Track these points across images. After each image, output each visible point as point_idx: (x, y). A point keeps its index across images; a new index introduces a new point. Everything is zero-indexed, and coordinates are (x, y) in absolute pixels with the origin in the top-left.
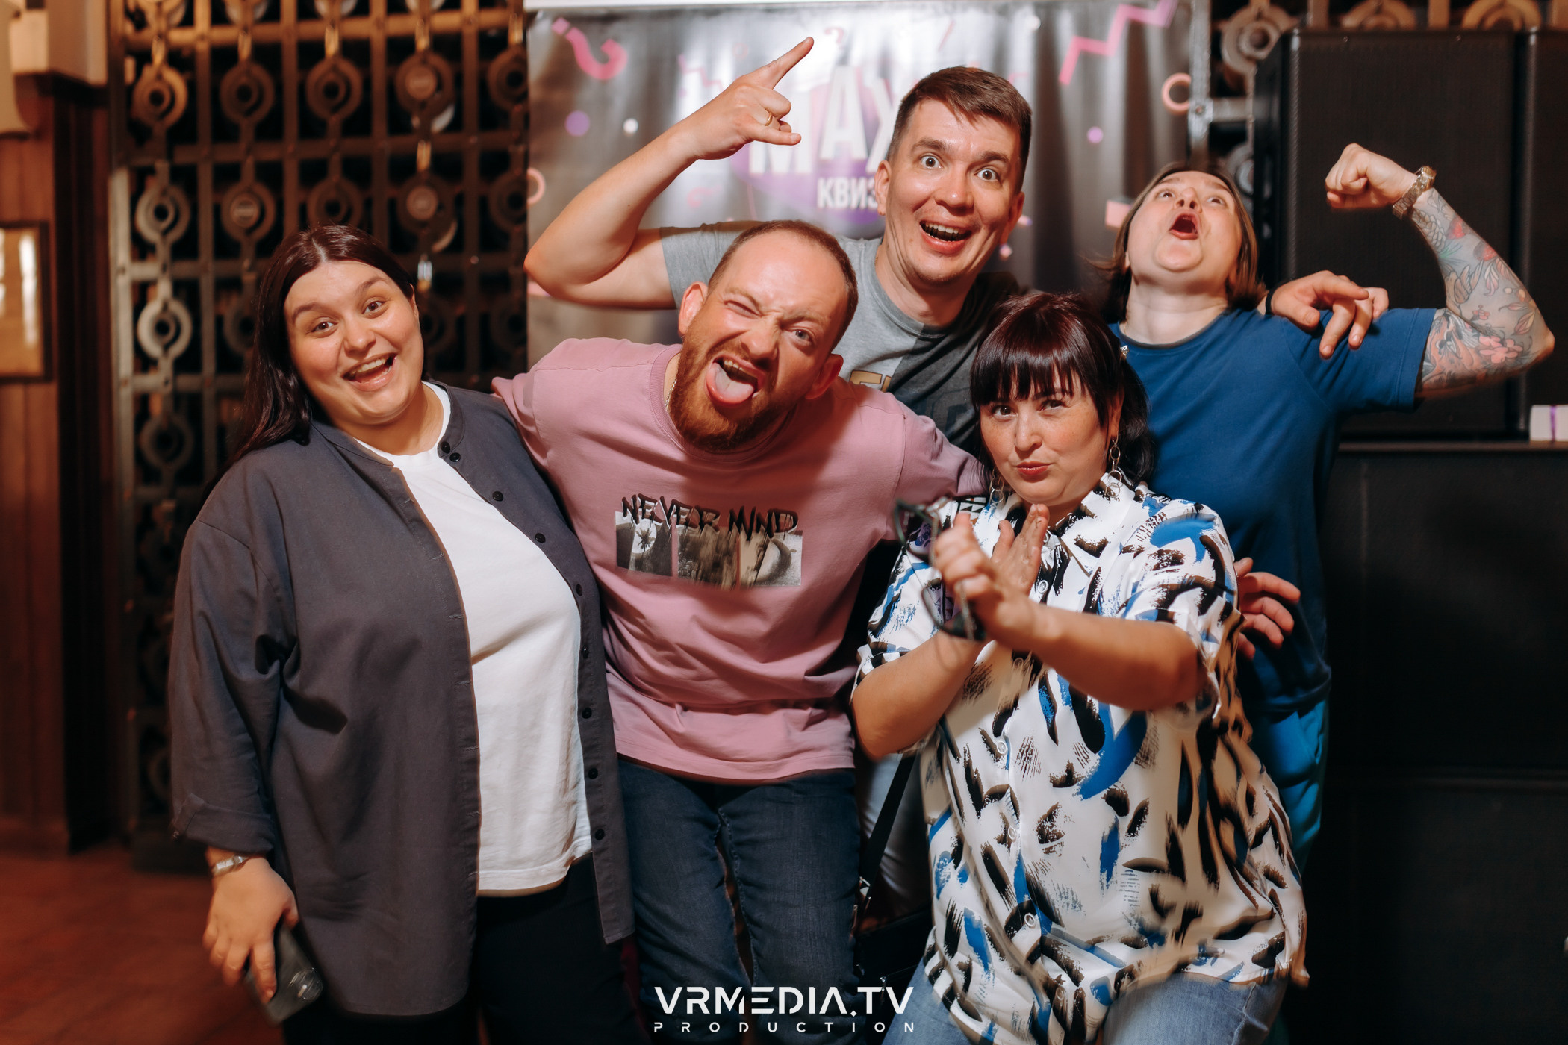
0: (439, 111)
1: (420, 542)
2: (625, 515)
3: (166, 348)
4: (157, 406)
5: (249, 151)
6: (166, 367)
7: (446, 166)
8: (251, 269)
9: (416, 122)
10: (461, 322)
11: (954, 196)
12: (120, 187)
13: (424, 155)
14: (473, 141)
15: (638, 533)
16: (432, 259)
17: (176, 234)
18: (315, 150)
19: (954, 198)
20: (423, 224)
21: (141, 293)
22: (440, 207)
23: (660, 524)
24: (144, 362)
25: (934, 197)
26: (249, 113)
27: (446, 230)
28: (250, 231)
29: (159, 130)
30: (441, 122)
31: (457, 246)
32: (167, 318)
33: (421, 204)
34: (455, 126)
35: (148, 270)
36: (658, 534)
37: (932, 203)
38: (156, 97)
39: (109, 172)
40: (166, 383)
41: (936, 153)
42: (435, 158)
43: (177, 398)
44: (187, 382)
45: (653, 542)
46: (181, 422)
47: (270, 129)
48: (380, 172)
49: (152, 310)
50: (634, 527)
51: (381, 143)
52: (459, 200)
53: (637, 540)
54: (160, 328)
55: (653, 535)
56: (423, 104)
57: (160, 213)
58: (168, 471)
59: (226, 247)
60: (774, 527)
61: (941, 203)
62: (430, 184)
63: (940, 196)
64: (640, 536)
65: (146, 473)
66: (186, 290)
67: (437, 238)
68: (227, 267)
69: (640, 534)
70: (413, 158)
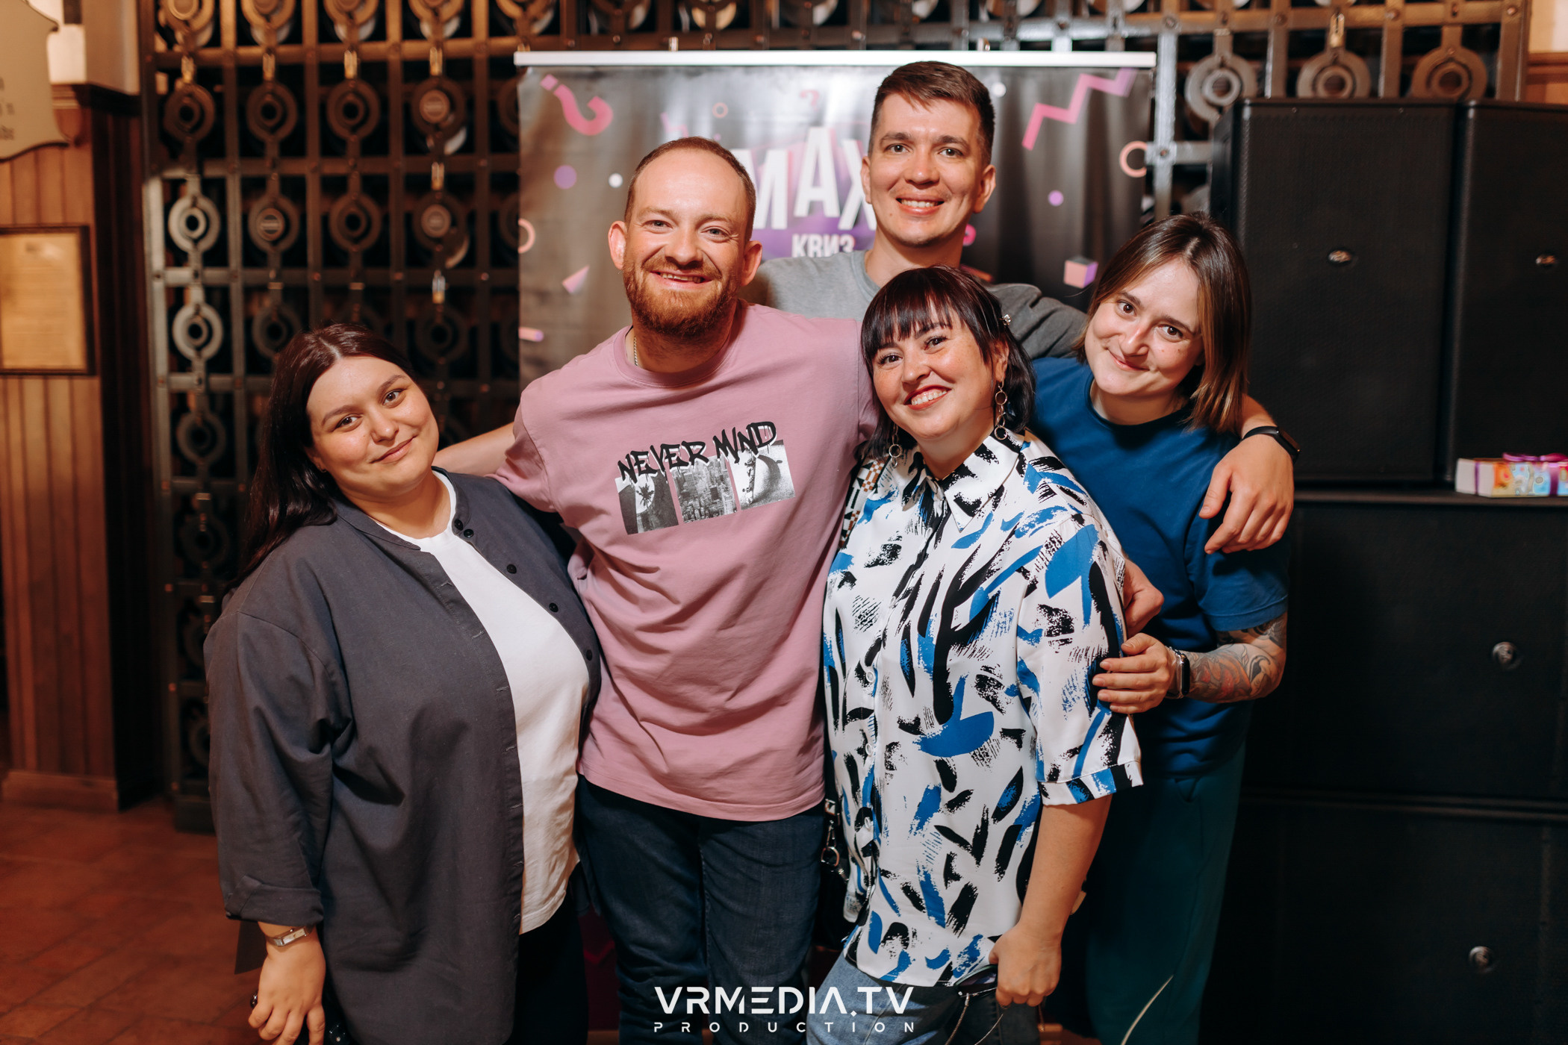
0: (451, 134)
1: (458, 622)
2: (624, 478)
3: (199, 349)
4: (192, 402)
5: (274, 166)
6: (199, 365)
7: (459, 185)
8: (278, 278)
9: (430, 143)
10: (473, 332)
11: (920, 174)
12: (153, 194)
13: (438, 173)
14: (484, 163)
15: (638, 492)
16: (447, 274)
17: (206, 244)
18: (335, 167)
19: (920, 175)
20: (438, 240)
21: (176, 297)
22: (454, 223)
23: (655, 475)
24: (179, 363)
25: (904, 177)
26: (273, 130)
27: (459, 245)
28: (275, 243)
29: (189, 141)
30: (453, 145)
31: (468, 262)
32: (198, 321)
33: (436, 221)
34: (466, 148)
35: (181, 275)
36: (656, 486)
37: (902, 182)
38: (186, 113)
39: (143, 180)
40: (200, 381)
41: (902, 143)
42: (449, 178)
43: (211, 395)
44: (218, 381)
45: (653, 496)
46: (214, 419)
47: (294, 147)
48: (396, 188)
49: (185, 315)
50: (634, 487)
51: (397, 163)
52: (471, 218)
53: (639, 498)
54: (194, 331)
55: (652, 488)
56: (437, 127)
57: (192, 223)
58: (202, 465)
59: (253, 256)
60: (757, 443)
61: (910, 181)
62: (443, 204)
63: (908, 176)
64: (640, 494)
65: (183, 467)
66: (217, 296)
67: (451, 253)
68: (255, 275)
69: (640, 492)
70: (427, 178)
